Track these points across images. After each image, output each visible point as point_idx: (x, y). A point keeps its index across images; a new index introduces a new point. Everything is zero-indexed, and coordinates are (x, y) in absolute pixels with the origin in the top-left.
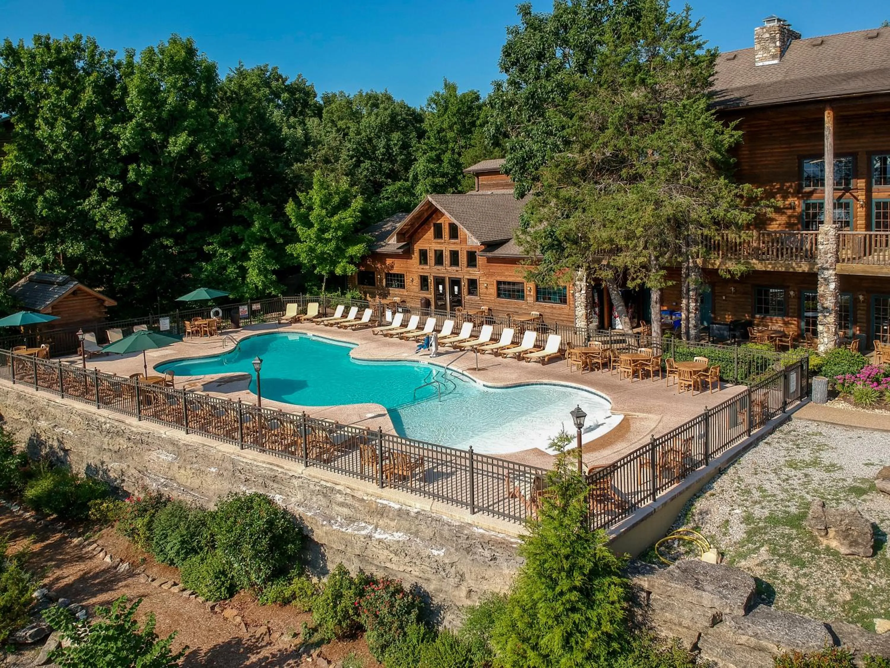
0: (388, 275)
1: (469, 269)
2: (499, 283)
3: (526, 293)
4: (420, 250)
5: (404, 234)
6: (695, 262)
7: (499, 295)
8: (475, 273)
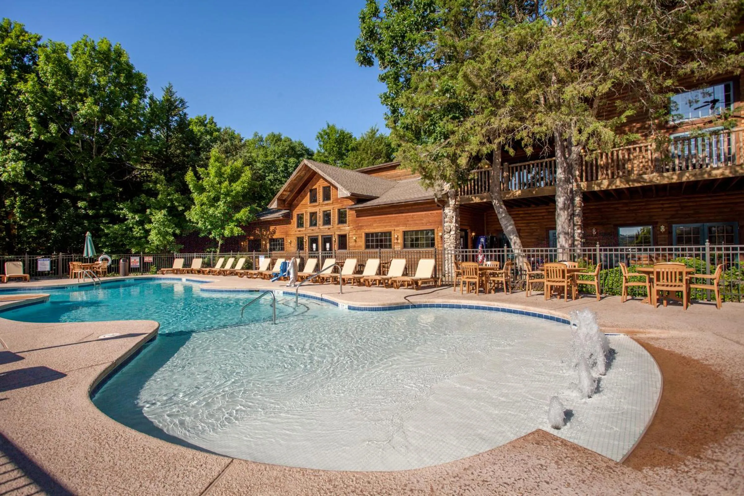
0: (272, 240)
1: (340, 225)
2: (367, 235)
3: (394, 241)
4: (298, 215)
5: (284, 201)
6: (578, 186)
7: (367, 247)
8: (346, 229)
